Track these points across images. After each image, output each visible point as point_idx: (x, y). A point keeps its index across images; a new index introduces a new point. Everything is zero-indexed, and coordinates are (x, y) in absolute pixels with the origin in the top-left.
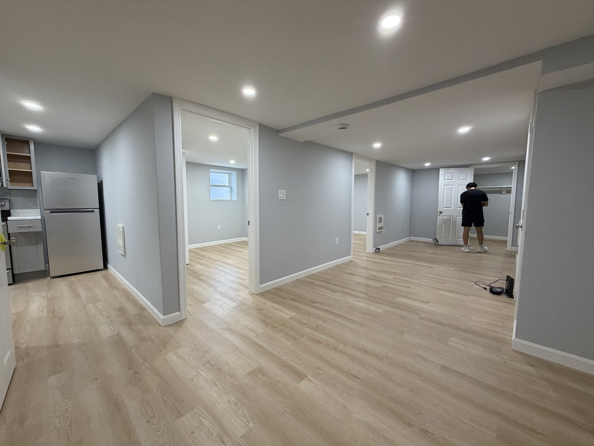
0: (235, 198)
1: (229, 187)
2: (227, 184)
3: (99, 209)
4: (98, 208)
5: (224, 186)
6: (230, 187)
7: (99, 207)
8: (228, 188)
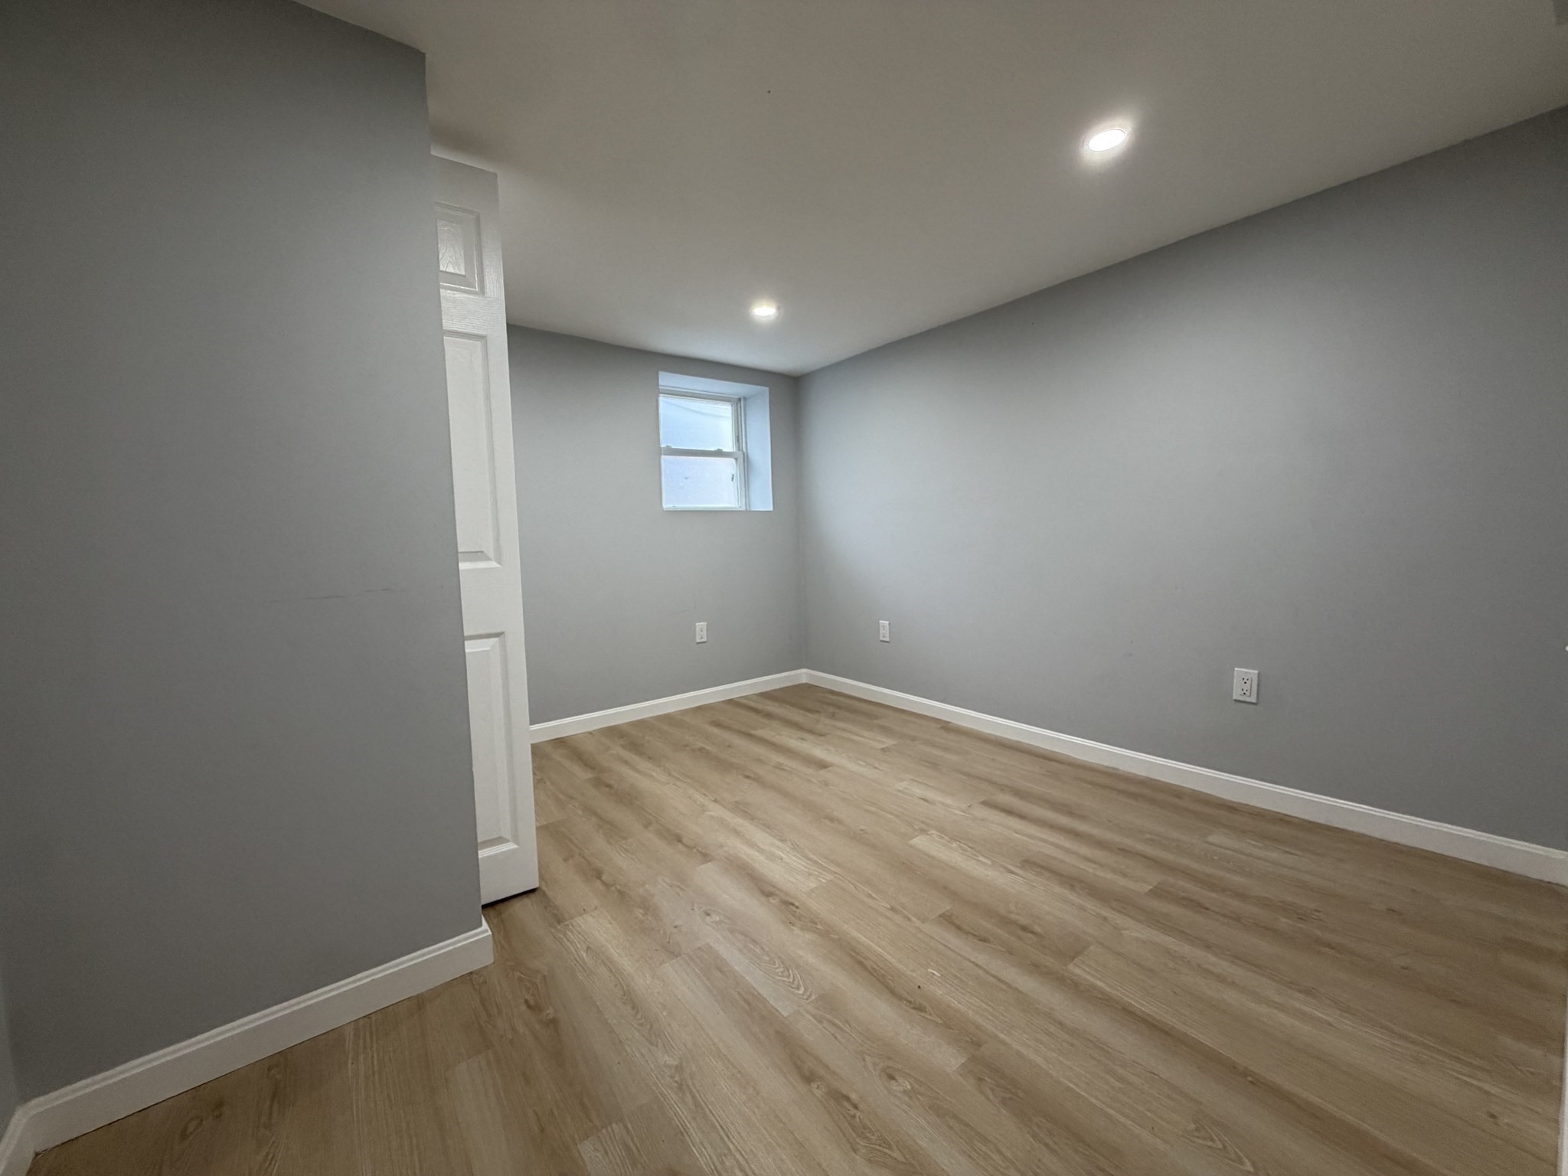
0: (763, 500)
1: (736, 459)
2: (729, 446)
5: (719, 453)
6: (741, 460)
8: (732, 460)
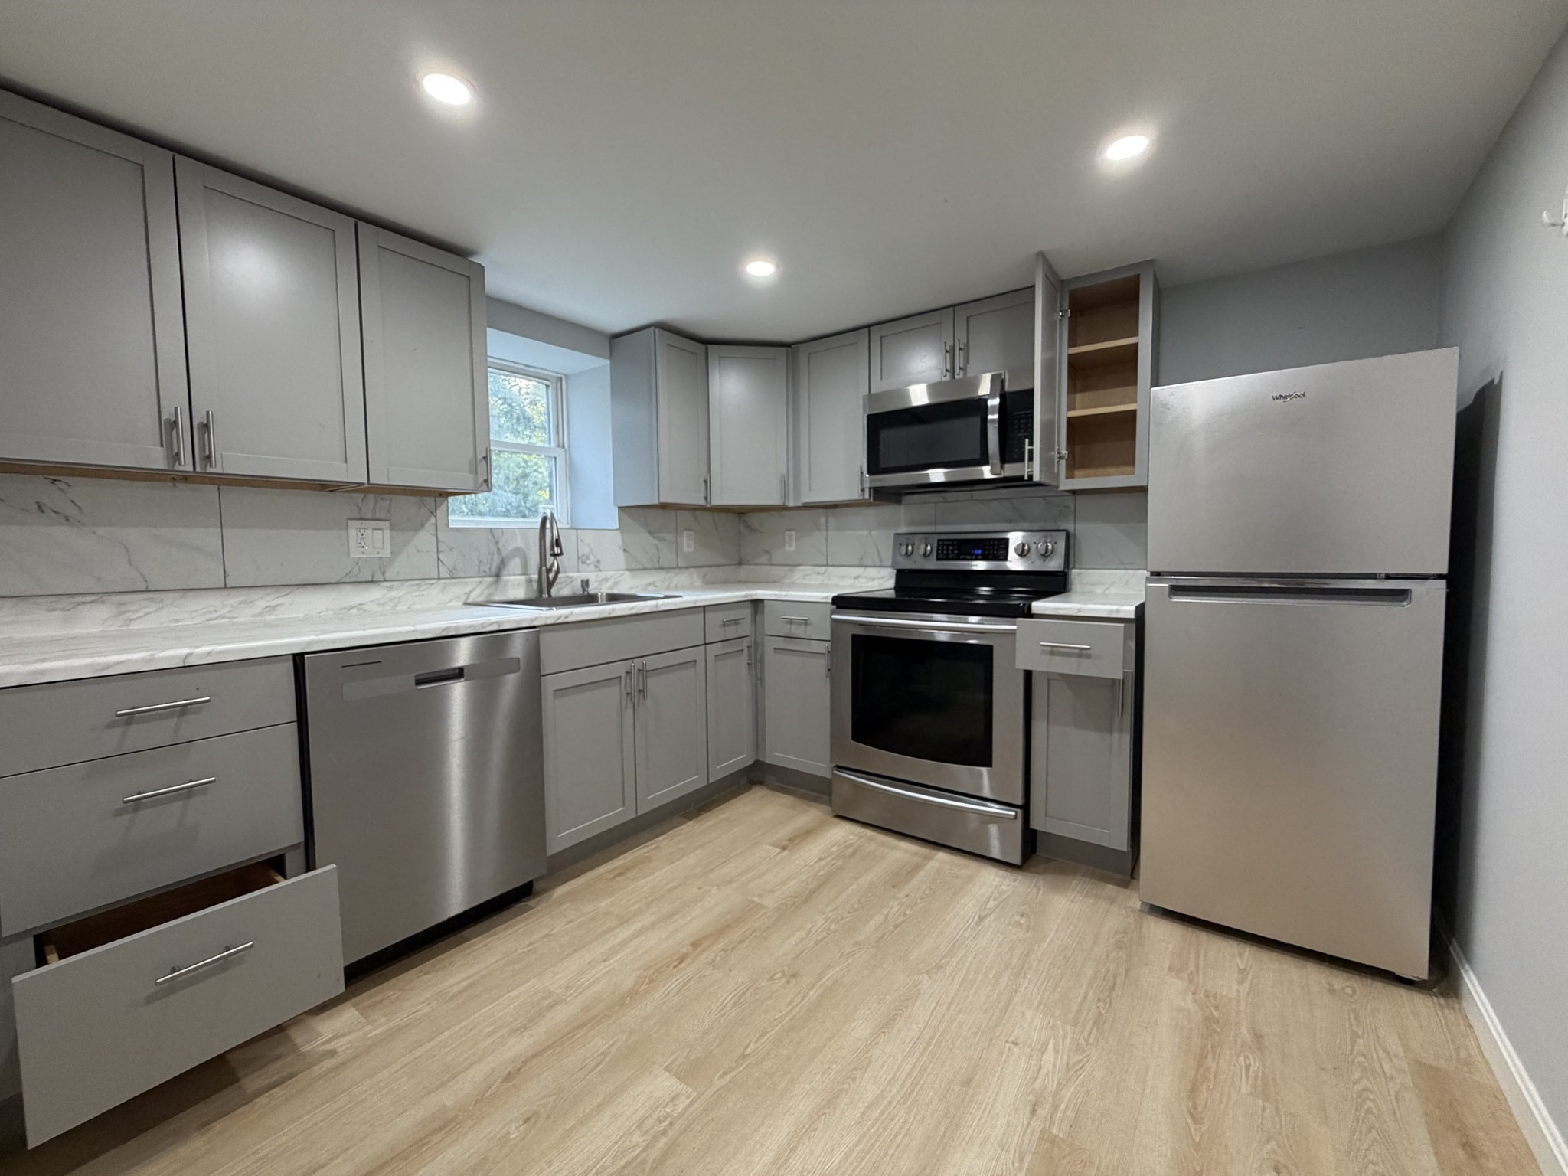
3: (1443, 583)
4: (1440, 577)
7: (1445, 571)
